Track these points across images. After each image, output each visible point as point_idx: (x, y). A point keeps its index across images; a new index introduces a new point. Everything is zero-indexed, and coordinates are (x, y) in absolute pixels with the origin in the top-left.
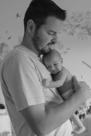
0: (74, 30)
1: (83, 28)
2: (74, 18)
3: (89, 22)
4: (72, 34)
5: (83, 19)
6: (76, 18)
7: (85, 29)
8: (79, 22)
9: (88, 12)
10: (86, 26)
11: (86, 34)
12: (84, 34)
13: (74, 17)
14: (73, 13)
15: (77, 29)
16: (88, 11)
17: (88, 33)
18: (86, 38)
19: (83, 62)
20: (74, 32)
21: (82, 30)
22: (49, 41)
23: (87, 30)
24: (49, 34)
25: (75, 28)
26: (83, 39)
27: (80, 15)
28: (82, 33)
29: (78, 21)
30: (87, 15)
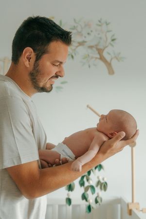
0: (75, 50)
1: (91, 47)
2: (77, 30)
3: (101, 38)
4: (72, 57)
5: (92, 31)
6: (79, 29)
7: (94, 49)
8: (85, 37)
9: (100, 21)
10: (96, 45)
11: (96, 58)
12: (92, 58)
13: (77, 26)
14: (75, 20)
15: (81, 48)
16: (101, 19)
17: (98, 56)
18: (95, 65)
19: (88, 106)
20: (75, 54)
21: (90, 51)
22: (54, 74)
23: (97, 52)
24: (54, 65)
25: (77, 47)
26: (89, 67)
27: (87, 25)
28: (88, 55)
29: (82, 35)
30: (98, 25)
